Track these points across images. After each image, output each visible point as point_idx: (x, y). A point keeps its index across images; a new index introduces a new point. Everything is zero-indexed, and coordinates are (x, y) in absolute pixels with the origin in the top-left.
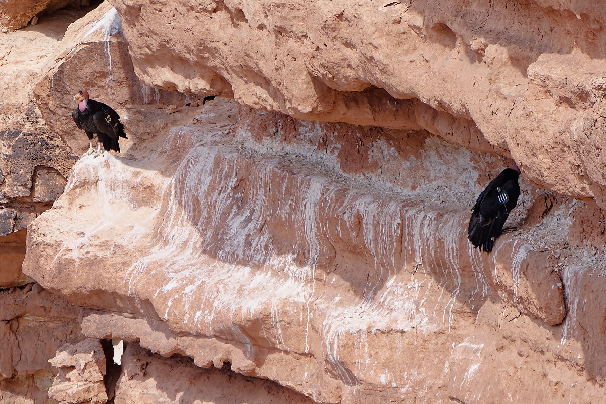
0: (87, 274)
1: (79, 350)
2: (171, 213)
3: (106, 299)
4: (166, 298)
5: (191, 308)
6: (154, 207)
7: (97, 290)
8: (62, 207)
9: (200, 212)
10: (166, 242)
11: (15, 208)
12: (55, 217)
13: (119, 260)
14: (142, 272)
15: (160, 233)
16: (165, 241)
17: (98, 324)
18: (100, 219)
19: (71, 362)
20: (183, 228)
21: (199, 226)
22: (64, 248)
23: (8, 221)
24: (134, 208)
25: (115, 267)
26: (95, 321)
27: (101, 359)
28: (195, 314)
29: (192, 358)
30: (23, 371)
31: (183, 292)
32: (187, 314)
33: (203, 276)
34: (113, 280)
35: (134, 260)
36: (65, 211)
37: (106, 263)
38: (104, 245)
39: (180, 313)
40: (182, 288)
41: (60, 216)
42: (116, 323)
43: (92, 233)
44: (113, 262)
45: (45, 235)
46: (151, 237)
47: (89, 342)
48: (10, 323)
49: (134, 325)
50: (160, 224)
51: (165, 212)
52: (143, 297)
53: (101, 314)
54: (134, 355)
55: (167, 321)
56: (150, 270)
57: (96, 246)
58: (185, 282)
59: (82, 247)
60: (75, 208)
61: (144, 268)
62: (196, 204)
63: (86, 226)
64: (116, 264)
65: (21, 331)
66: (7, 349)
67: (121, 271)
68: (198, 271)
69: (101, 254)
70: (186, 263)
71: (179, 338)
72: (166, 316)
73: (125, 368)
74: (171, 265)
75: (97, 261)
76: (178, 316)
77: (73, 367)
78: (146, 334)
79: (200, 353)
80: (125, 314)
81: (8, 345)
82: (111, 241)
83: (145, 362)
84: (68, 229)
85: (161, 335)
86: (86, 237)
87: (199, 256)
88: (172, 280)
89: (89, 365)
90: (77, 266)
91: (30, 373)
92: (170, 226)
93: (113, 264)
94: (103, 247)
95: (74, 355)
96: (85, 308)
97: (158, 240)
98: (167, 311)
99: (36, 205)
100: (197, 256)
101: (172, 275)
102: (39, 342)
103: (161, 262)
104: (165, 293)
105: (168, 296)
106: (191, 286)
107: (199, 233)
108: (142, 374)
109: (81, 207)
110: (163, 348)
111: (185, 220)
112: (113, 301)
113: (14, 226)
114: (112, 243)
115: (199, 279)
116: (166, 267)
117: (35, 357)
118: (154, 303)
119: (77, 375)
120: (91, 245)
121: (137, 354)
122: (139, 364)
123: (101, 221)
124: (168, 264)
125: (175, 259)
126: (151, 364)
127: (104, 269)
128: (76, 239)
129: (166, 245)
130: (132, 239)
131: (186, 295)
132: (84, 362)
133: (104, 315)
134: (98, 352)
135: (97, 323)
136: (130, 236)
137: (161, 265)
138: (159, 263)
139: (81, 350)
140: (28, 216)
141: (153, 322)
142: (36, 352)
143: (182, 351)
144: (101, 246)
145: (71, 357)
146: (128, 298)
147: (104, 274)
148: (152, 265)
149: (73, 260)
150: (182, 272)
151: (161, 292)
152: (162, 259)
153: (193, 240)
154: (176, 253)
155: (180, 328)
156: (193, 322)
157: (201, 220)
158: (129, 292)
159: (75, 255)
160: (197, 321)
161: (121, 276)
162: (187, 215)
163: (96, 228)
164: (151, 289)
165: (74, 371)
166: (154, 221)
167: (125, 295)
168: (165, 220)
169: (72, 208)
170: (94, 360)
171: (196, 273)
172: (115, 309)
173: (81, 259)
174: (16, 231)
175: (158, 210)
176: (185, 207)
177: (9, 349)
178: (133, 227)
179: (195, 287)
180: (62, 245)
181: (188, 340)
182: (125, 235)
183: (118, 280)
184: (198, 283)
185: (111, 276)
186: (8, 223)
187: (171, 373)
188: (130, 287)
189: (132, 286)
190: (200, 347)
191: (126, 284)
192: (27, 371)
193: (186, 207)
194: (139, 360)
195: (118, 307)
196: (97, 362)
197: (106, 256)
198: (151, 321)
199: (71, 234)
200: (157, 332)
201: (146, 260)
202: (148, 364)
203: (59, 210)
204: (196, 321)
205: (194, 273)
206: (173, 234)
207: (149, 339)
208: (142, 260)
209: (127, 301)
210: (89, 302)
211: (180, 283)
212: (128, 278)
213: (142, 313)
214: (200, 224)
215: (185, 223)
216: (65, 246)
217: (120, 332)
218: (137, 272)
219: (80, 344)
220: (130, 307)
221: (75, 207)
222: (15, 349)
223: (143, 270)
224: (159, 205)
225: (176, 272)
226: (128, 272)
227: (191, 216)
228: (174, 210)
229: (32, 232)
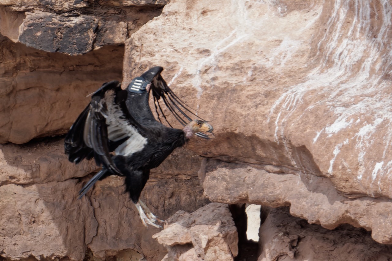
0: (214, 110)
1: (199, 220)
2: (338, 20)
3: (241, 146)
4: (331, 143)
5: (368, 158)
6: (312, 12)
7: (228, 132)
8: (176, 12)
9: (380, 18)
10: (330, 63)
11: (95, 15)
12: (166, 27)
13: (261, 89)
14: (295, 106)
15: (320, 50)
16: (328, 61)
17: (228, 183)
18: (232, 29)
19: (187, 238)
20: (355, 42)
21: (379, 39)
22: (180, 73)
23: (86, 34)
24: (282, 13)
25: (254, 100)
26: (223, 178)
27: (231, 232)
28: (373, 166)
29: (368, 230)
30: (101, 251)
31: (356, 134)
32: (362, 167)
33: (385, 111)
34: (252, 119)
35: (282, 90)
36: (180, 18)
37: (241, 93)
38: (238, 68)
39: (351, 165)
40: (355, 128)
41: (175, 27)
42: (255, 181)
43: (222, 50)
44: (252, 93)
45: (151, 54)
46: (307, 55)
47: (212, 208)
48: (83, 182)
49: (282, 184)
50: (321, 36)
51: (328, 19)
52: (297, 143)
53: (233, 168)
54: (278, 226)
55: (332, 176)
56: (307, 104)
57: (227, 69)
58: (359, 120)
59: (206, 70)
60: (195, 14)
61: (298, 101)
62: (374, 7)
63: (211, 40)
64: (255, 96)
65: (98, 193)
66: (78, 219)
67: (263, 105)
68: (378, 105)
69: (233, 81)
70: (359, 93)
71: (349, 202)
72: (330, 171)
73: (266, 245)
74: (338, 95)
75: (228, 91)
76: (349, 170)
77: (189, 246)
78: (300, 196)
79: (380, 223)
80: (269, 167)
81: (79, 213)
82: (249, 61)
83: (296, 237)
84: (185, 44)
85: (321, 197)
86: (212, 57)
87: (379, 83)
88: (340, 118)
89: (214, 242)
90: (199, 97)
91: (110, 254)
92: (335, 38)
93: (251, 95)
94: (238, 71)
95: (190, 227)
96: (208, 159)
97: (318, 60)
98: (332, 162)
99: (128, 10)
100: (375, 82)
101: (339, 110)
102: (125, 209)
103: (323, 92)
104: (330, 136)
105: (333, 141)
106: (368, 125)
107: (379, 48)
108: (291, 254)
109: (204, 13)
110: (326, 217)
111: (359, 29)
112: (250, 149)
113: (95, 41)
114: (250, 64)
115: (380, 116)
116: (330, 99)
117: (119, 231)
118: (313, 152)
119: (195, 256)
120: (220, 68)
121: (284, 226)
122: (287, 240)
123: (233, 32)
124: (333, 94)
125: (343, 86)
126: (304, 240)
127: (238, 102)
128: (197, 59)
129: (330, 67)
130: (280, 58)
131: (360, 138)
132: (206, 237)
133: (236, 170)
134: (227, 223)
135: (226, 181)
136: (277, 54)
137: (322, 97)
138: (320, 93)
139: (201, 221)
140: (115, 27)
141: (309, 179)
142: (120, 224)
143: (353, 221)
144: (233, 69)
145: (186, 230)
146: (274, 145)
147: (238, 110)
148: (310, 97)
149: (194, 89)
150: (354, 106)
151: (324, 135)
152: (324, 87)
153: (370, 59)
154: (344, 78)
155: (352, 187)
156: (371, 179)
157: (383, 29)
158: (275, 135)
159: (196, 82)
160: (377, 177)
161: (263, 112)
162: (361, 23)
163: (227, 43)
164: (308, 131)
165: (191, 252)
166: (312, 32)
167: (269, 140)
168: (328, 31)
169: (191, 14)
170: (221, 235)
171: (375, 106)
172: (253, 161)
173: (205, 88)
174: (97, 48)
175: (317, 17)
176: (358, 12)
177: (81, 219)
178: (281, 41)
179: (374, 127)
180: (177, 68)
181: (362, 204)
182: (268, 53)
183: (259, 118)
184: (378, 121)
185: (249, 112)
186: (85, 37)
187: (334, 253)
188: (277, 128)
189: (279, 126)
190: (381, 214)
191: (271, 125)
192: (106, 251)
193: (361, 10)
194: (287, 234)
195: (258, 157)
196: (225, 237)
197: (241, 84)
198: (307, 177)
199: (190, 52)
200: (315, 193)
201: (301, 89)
202: (299, 239)
203: (172, 18)
204: (374, 176)
205: (372, 107)
206: (340, 50)
207: (304, 203)
208: (294, 89)
209: (272, 149)
210: (215, 151)
211: (351, 121)
212: (274, 115)
213: (293, 166)
214: (380, 35)
215: (358, 35)
216: (181, 69)
217: (261, 194)
218: (287, 106)
219: (199, 211)
220: (275, 157)
221: (196, 12)
222: (89, 220)
223: (296, 103)
224: (319, 9)
225: (346, 105)
226: (274, 106)
227: (367, 24)
228: (342, 16)
229: (132, 49)
